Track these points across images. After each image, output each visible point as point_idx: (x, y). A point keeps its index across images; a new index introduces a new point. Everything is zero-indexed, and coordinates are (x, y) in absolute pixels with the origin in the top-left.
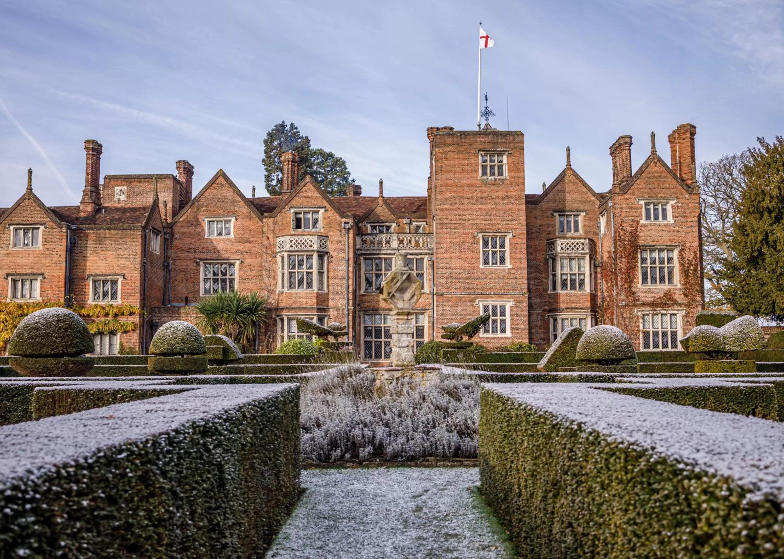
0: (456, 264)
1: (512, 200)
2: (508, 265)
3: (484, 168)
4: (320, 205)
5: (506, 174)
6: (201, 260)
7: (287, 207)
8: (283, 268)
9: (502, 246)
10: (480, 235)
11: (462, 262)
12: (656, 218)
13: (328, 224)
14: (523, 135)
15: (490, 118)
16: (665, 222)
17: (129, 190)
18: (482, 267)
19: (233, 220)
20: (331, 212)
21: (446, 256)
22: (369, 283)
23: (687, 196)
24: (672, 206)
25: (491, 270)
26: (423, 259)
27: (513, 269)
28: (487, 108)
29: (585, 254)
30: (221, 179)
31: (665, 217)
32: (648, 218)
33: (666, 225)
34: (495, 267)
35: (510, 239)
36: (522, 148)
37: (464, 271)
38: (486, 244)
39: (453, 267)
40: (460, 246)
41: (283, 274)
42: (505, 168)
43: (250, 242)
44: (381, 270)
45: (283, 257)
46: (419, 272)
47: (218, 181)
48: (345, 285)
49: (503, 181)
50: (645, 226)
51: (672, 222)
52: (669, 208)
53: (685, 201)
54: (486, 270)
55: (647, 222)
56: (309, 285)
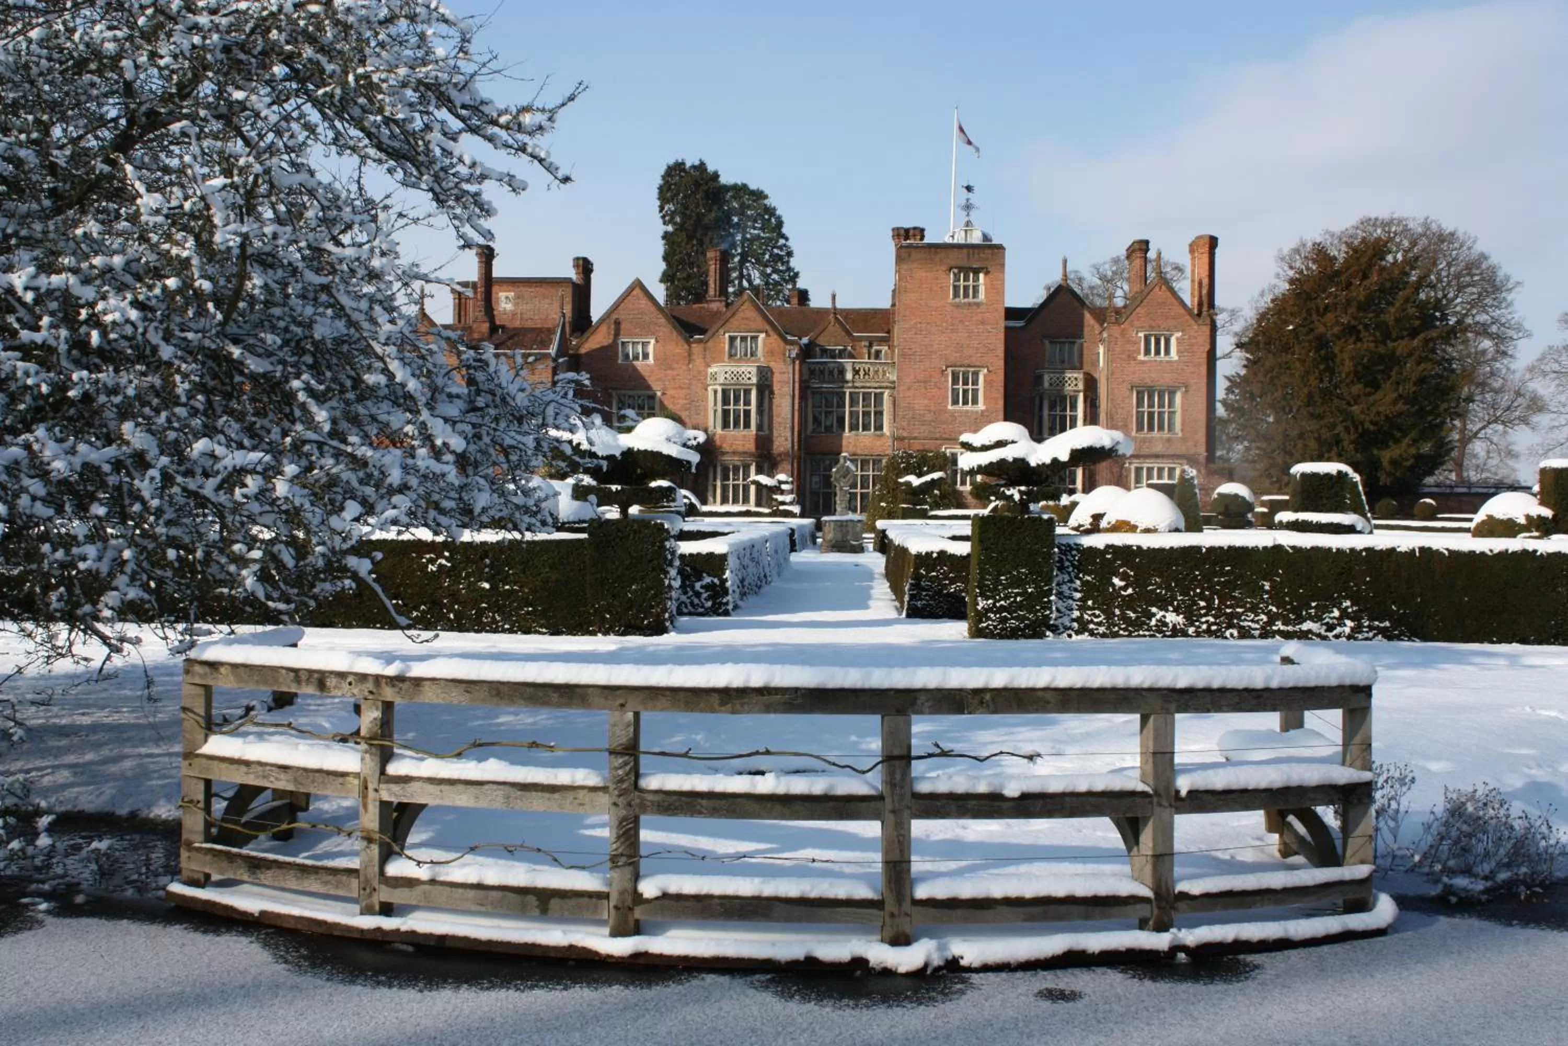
0: (920, 403)
1: (989, 327)
2: (981, 406)
3: (956, 288)
4: (760, 327)
5: (982, 296)
6: (613, 389)
7: (721, 331)
8: (715, 404)
9: (975, 383)
10: (950, 370)
11: (926, 402)
12: (1158, 352)
13: (770, 353)
14: (1004, 249)
15: (973, 213)
16: (1167, 358)
17: (518, 297)
18: (950, 407)
19: (653, 341)
20: (774, 337)
21: (909, 394)
22: (816, 420)
23: (1196, 327)
24: (1177, 339)
25: (960, 412)
26: (882, 394)
27: (987, 410)
28: (968, 200)
29: (1079, 391)
30: (637, 291)
31: (1167, 352)
32: (1147, 352)
33: (1168, 362)
34: (966, 408)
35: (985, 376)
36: (1003, 265)
37: (930, 411)
38: (955, 381)
39: (917, 407)
40: (925, 382)
41: (715, 411)
42: (982, 289)
43: (673, 369)
44: (832, 406)
45: (716, 392)
46: (878, 409)
47: (635, 292)
48: (789, 425)
49: (978, 305)
50: (1143, 362)
51: (1176, 358)
52: (1173, 341)
53: (1192, 334)
54: (955, 411)
55: (1146, 358)
56: (747, 425)
